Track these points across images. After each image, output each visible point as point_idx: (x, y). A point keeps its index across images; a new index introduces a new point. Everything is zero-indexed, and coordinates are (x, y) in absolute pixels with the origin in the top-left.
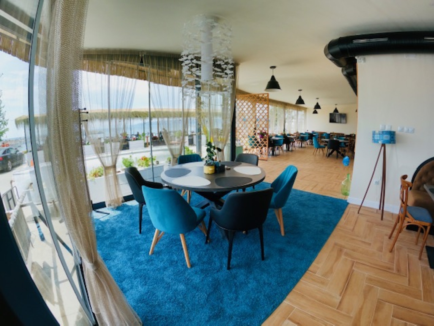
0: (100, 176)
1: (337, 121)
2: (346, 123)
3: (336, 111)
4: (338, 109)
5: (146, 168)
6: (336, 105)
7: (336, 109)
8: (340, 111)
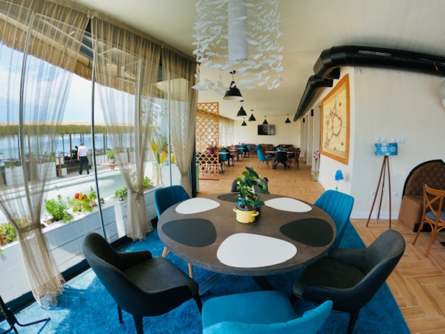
0: (11, 241)
1: (269, 133)
2: (274, 134)
3: (265, 122)
4: (267, 121)
5: (88, 213)
6: (265, 116)
7: (265, 120)
8: (270, 122)
